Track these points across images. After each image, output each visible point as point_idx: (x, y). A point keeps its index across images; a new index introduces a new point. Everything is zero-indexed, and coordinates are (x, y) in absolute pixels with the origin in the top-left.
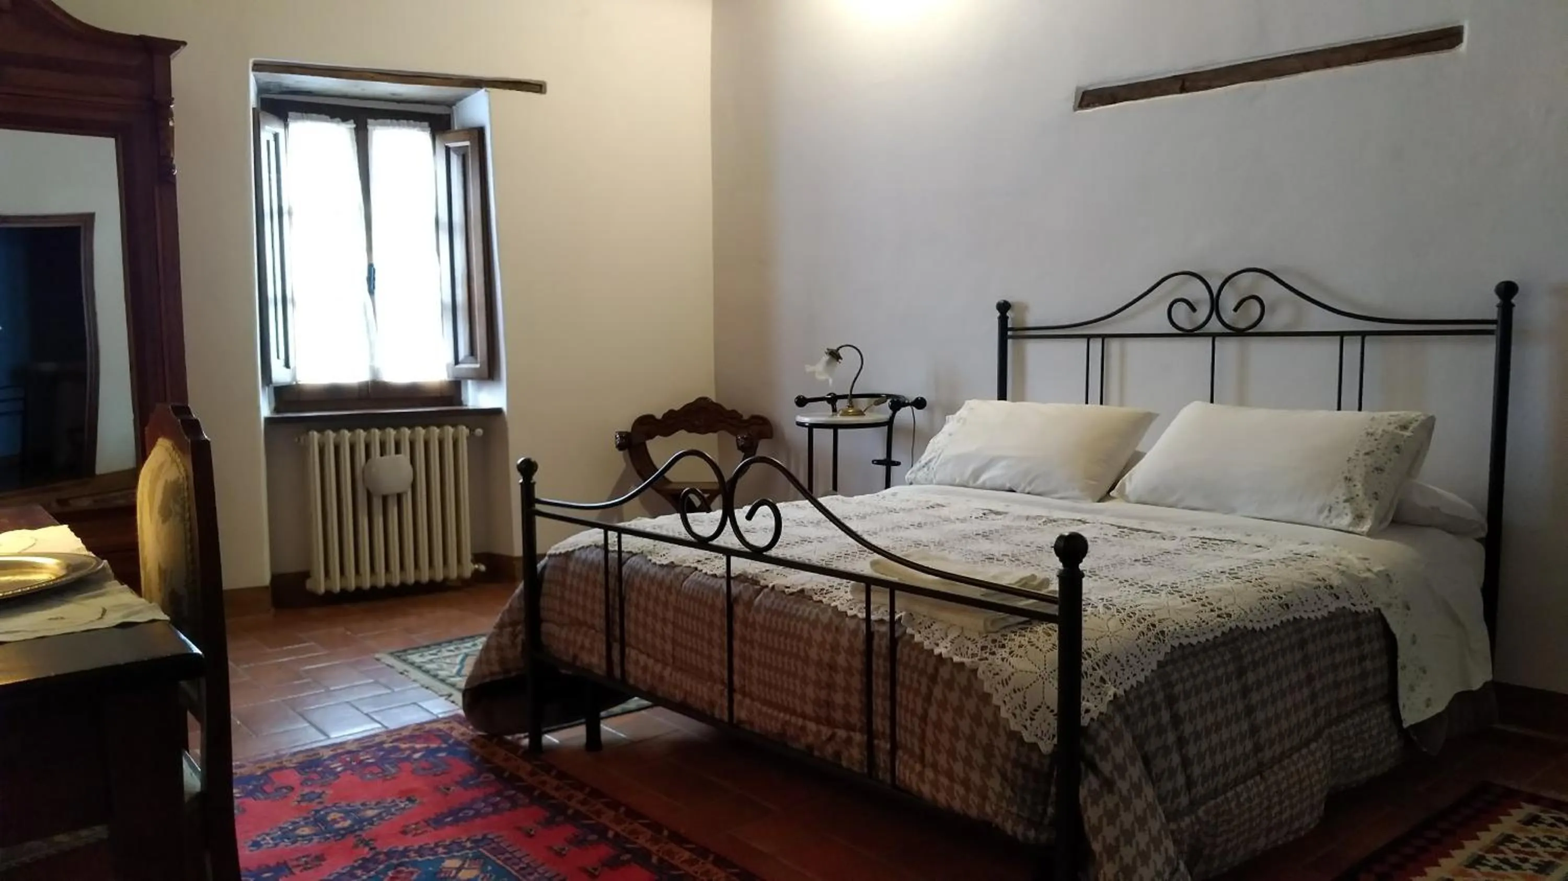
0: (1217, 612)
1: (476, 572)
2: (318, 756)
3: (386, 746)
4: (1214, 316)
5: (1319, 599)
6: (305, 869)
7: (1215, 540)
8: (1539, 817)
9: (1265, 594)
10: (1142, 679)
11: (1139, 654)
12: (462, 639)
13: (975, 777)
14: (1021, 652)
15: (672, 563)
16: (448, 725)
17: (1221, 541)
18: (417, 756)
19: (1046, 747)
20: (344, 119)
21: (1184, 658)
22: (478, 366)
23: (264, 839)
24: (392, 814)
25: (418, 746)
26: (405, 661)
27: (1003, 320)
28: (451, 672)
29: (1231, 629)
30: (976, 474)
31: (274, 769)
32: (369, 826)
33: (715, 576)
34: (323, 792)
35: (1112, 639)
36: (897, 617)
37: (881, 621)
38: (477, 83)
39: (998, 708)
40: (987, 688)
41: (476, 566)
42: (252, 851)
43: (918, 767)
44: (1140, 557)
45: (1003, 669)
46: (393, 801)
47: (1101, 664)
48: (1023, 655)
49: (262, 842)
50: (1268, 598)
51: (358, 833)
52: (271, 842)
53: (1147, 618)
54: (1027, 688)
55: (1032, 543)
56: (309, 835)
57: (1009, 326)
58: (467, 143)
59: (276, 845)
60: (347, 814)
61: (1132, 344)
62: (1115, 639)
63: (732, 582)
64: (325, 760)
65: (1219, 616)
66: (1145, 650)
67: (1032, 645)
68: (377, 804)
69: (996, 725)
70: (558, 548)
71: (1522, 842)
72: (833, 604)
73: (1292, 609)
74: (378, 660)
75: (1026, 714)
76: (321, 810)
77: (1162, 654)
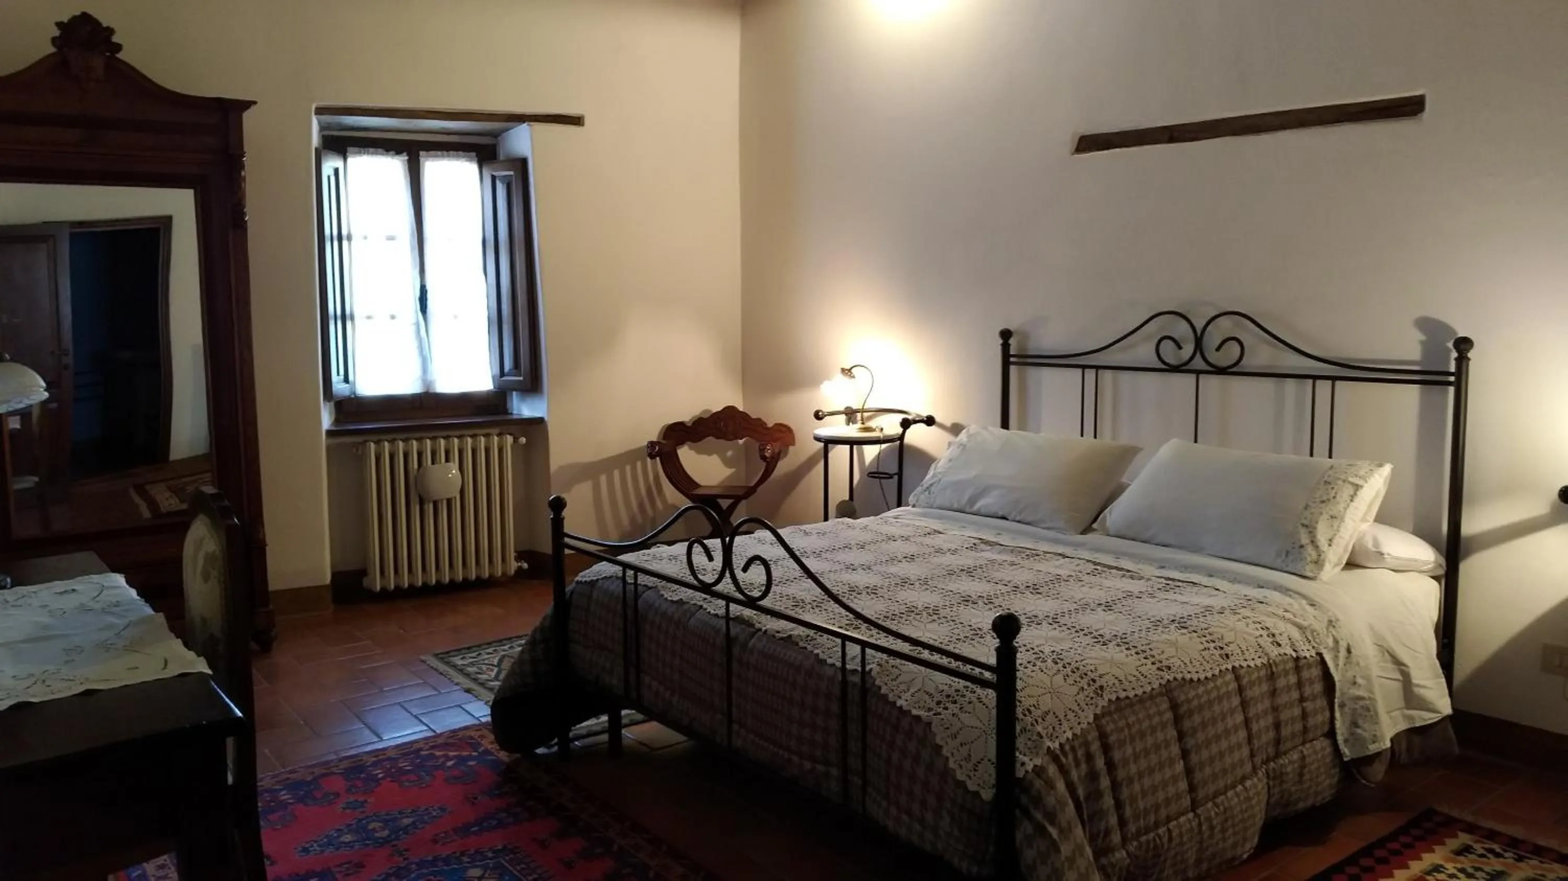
0: (1158, 665)
1: (520, 570)
2: (361, 763)
3: (423, 753)
4: (1198, 355)
5: (1260, 647)
6: (347, 875)
7: (1179, 581)
8: (1471, 847)
9: (1206, 645)
10: (1078, 732)
11: (1076, 708)
12: (500, 642)
13: (929, 816)
14: (969, 708)
15: (681, 599)
16: (479, 733)
17: (1183, 582)
18: (450, 763)
19: (987, 794)
20: (398, 153)
21: (1119, 710)
22: (521, 378)
23: (312, 846)
24: (426, 823)
25: (451, 754)
26: (448, 663)
27: (1005, 347)
28: (490, 675)
29: (1168, 681)
30: (973, 501)
31: (324, 775)
32: (404, 836)
33: (716, 615)
34: (366, 801)
35: (1054, 696)
36: (868, 668)
37: (854, 671)
38: (521, 118)
39: (947, 758)
40: (938, 741)
41: (519, 564)
42: (301, 856)
43: (884, 804)
44: (1103, 602)
45: (953, 724)
46: (427, 809)
47: (1040, 720)
48: (972, 711)
49: (311, 849)
50: (1209, 649)
51: (394, 843)
52: (318, 849)
53: (1089, 673)
54: (972, 742)
55: (1009, 582)
56: (350, 842)
57: (1012, 353)
58: (512, 173)
59: (322, 852)
60: (386, 822)
61: (1126, 376)
62: (1056, 696)
63: (731, 622)
64: (368, 766)
65: (1159, 669)
66: (1083, 704)
67: (981, 702)
68: (414, 811)
69: (946, 774)
70: (584, 576)
71: (1449, 872)
72: (816, 651)
73: (1232, 658)
74: (423, 661)
75: (970, 766)
76: (363, 819)
77: (1100, 708)
